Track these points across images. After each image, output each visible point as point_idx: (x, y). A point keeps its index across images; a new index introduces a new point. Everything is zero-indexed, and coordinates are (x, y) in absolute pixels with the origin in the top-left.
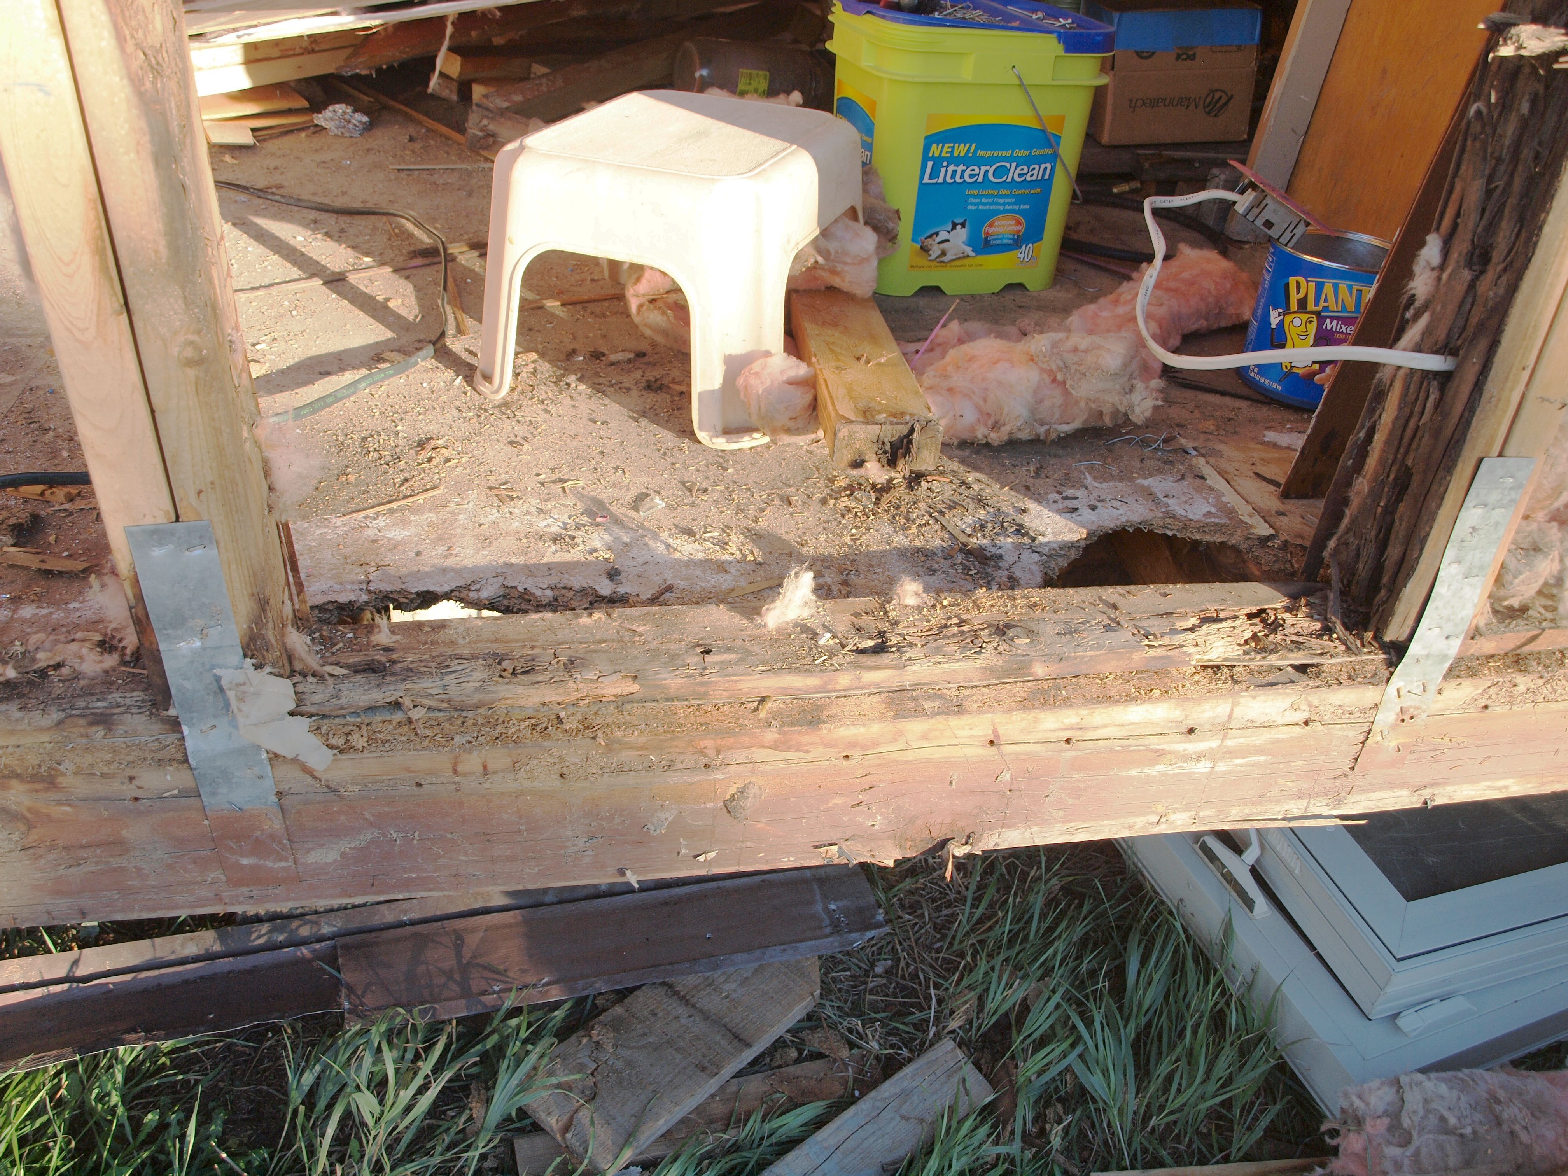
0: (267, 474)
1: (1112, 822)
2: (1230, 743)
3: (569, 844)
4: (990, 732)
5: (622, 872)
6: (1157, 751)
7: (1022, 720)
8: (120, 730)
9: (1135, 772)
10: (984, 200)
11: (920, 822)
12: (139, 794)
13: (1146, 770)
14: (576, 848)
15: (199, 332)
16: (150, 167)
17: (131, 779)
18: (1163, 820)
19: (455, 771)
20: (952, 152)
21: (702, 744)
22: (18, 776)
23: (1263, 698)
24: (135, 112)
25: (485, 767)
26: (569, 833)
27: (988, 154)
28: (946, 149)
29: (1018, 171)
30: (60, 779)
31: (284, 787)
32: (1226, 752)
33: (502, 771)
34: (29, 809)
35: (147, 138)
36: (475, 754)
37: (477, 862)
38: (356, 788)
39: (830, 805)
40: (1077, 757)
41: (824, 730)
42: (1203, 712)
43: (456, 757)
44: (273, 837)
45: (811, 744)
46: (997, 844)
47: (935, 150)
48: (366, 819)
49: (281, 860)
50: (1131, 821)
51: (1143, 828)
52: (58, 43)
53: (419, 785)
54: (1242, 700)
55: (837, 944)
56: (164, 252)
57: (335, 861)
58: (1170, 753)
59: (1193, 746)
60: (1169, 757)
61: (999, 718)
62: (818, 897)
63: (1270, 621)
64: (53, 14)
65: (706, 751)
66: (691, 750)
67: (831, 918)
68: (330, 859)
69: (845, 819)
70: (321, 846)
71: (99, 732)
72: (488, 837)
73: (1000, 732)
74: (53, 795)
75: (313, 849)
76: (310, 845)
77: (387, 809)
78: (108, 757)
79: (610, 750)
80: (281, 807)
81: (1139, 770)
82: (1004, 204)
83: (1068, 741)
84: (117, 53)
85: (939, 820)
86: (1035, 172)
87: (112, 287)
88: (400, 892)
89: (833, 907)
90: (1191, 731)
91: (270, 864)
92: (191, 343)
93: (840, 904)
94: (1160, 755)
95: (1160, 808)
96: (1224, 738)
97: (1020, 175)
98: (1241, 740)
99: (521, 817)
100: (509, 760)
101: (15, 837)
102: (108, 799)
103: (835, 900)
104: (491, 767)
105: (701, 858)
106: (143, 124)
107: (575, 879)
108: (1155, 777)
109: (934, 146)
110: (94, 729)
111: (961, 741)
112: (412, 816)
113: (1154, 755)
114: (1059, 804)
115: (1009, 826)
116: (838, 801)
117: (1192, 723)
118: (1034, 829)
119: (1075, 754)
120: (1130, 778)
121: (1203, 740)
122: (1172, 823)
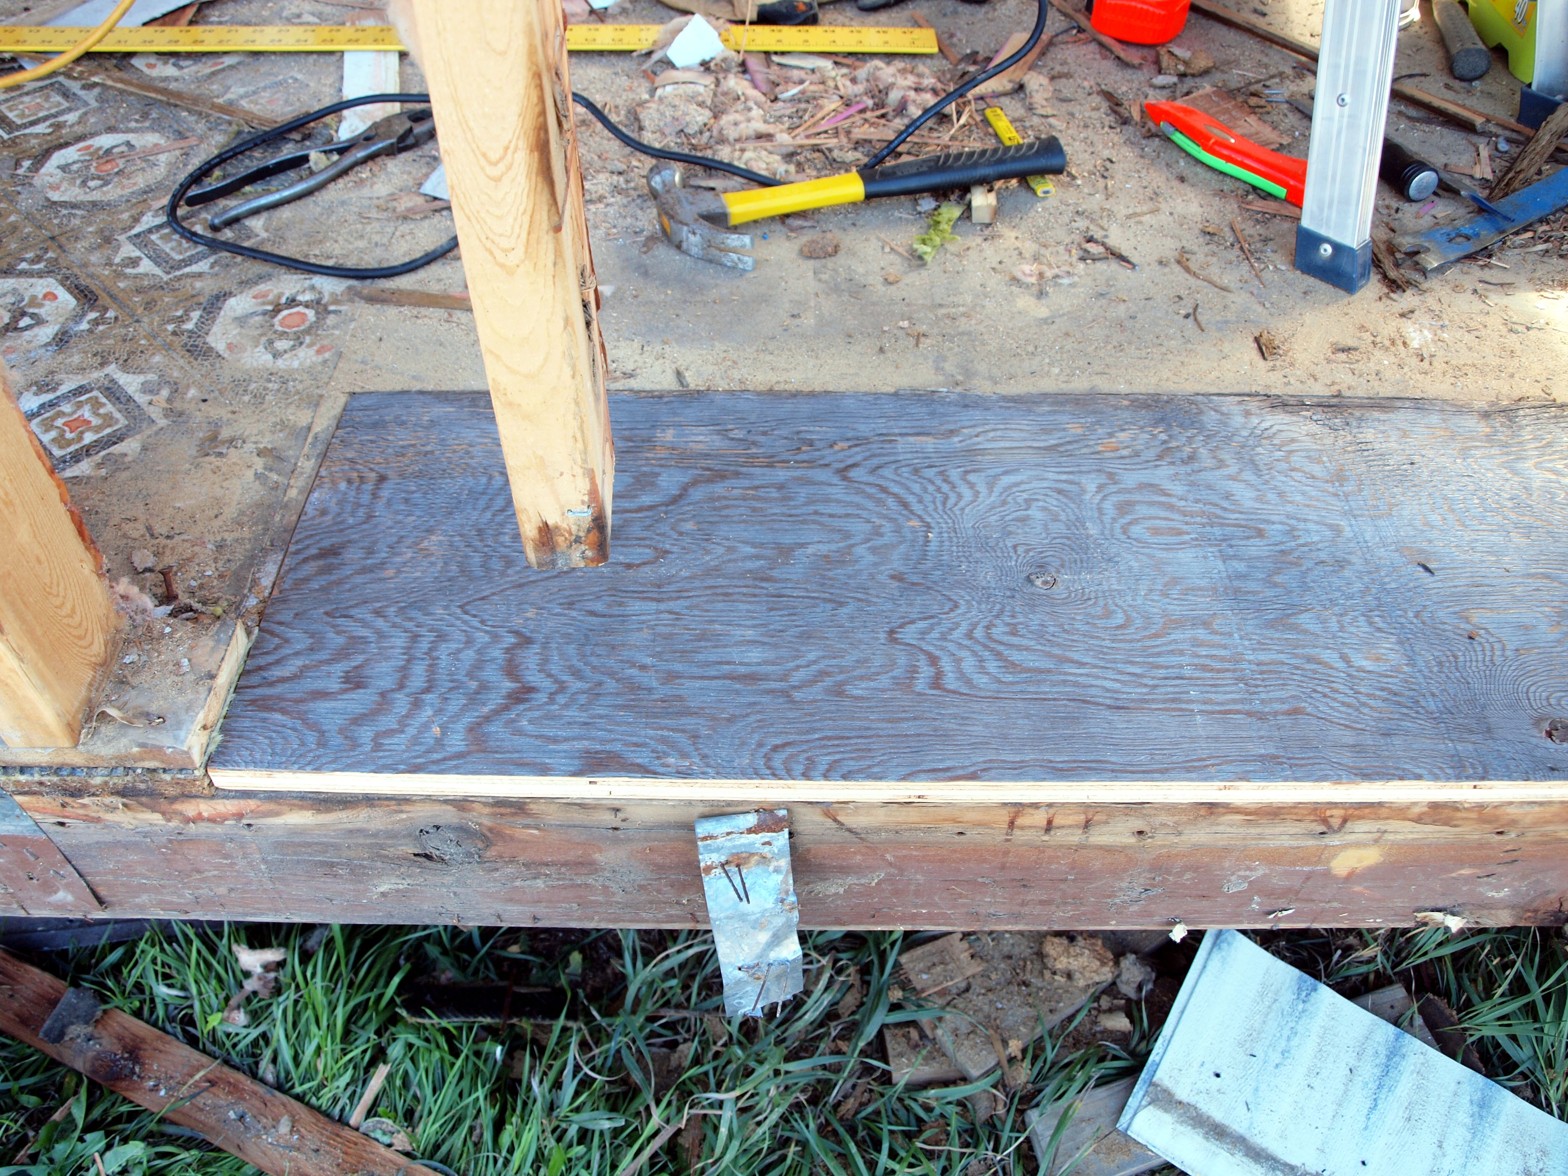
12: (619, 824)
25: (1050, 822)
34: (491, 830)
39: (1454, 875)
45: (1465, 818)
112: (942, 861)
116: (1466, 871)
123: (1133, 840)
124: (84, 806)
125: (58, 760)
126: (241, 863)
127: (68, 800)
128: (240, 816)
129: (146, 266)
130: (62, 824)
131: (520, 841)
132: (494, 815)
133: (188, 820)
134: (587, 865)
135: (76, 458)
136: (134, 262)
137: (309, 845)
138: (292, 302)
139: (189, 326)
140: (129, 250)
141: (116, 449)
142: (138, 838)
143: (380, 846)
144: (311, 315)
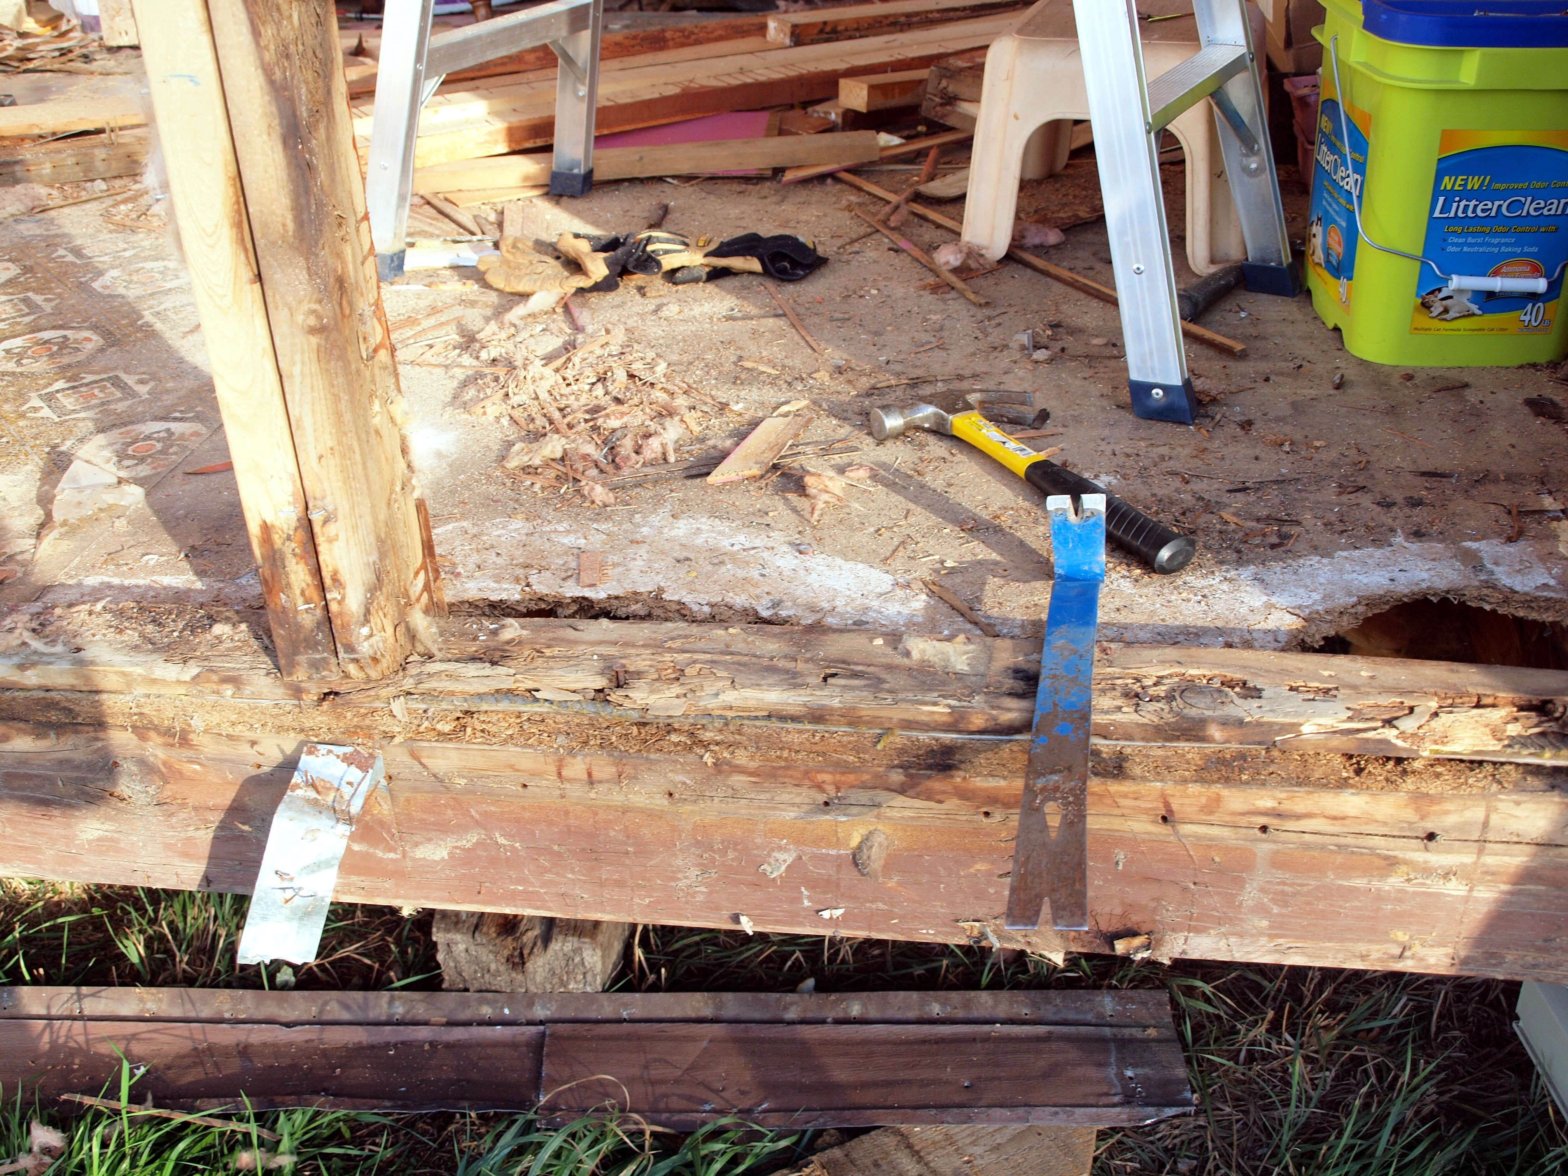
0: (404, 451)
1: (1337, 946)
2: (1489, 860)
3: (679, 876)
4: (1161, 805)
5: (736, 919)
6: (1386, 858)
7: (1200, 794)
8: (248, 690)
9: (1359, 882)
10: (1470, 240)
12: (260, 759)
13: (1376, 884)
14: (688, 882)
15: (320, 302)
16: (279, 147)
17: (253, 743)
18: (1407, 953)
19: (559, 774)
20: (1465, 185)
21: (820, 777)
22: (156, 729)
23: (1531, 806)
24: (267, 98)
25: (590, 775)
26: (681, 863)
27: (1503, 186)
28: (1459, 182)
29: (1534, 205)
30: (191, 736)
31: (393, 772)
32: (1486, 873)
33: (607, 781)
34: (165, 763)
35: (276, 122)
36: (579, 758)
37: (584, 882)
38: (463, 782)
39: (972, 870)
40: (1277, 852)
41: (958, 778)
42: (1447, 813)
43: (561, 760)
44: (382, 823)
45: (944, 792)
46: (1184, 952)
47: (1447, 182)
48: (472, 817)
49: (390, 851)
50: (1362, 947)
51: (1379, 960)
52: (206, 39)
53: (525, 786)
54: (1500, 805)
55: (1124, 1117)
56: (291, 226)
57: (443, 859)
58: (1406, 862)
59: (1436, 858)
60: (1404, 868)
61: (1170, 788)
62: (1112, 1060)
63: (1557, 715)
64: (201, 14)
65: (825, 786)
66: (807, 782)
67: (1125, 1087)
68: (437, 858)
69: (992, 891)
70: (430, 840)
71: (228, 690)
72: (594, 856)
73: (1175, 807)
74: (186, 753)
75: (421, 843)
76: (417, 838)
77: (493, 808)
78: (234, 717)
79: (720, 772)
80: (390, 791)
81: (1365, 881)
82: (1499, 245)
83: (1264, 829)
84: (253, 45)
85: (1107, 909)
86: (1554, 207)
87: (247, 258)
88: (508, 905)
89: (1129, 1073)
90: (1431, 837)
91: (380, 854)
92: (314, 312)
93: (1140, 1071)
94: (1392, 863)
95: (1401, 936)
96: (1481, 852)
97: (1536, 210)
98: (1507, 859)
99: (628, 837)
100: (614, 770)
101: (151, 790)
102: (232, 761)
103: (1134, 1066)
104: (596, 775)
105: (826, 914)
106: (274, 109)
107: (688, 919)
108: (1389, 892)
109: (1447, 179)
110: (225, 686)
111: (1125, 811)
112: (517, 820)
113: (1384, 863)
114: (1261, 910)
115: (1198, 931)
116: (981, 866)
117: (1430, 825)
118: (1233, 940)
119: (1274, 847)
120: (1354, 890)
121: (1450, 851)
122: (1422, 959)
123: (665, 801)
131: (188, 779)
136: (37, 411)
137: (30, 777)
138: (148, 437)
143: (83, 781)
144: (159, 446)
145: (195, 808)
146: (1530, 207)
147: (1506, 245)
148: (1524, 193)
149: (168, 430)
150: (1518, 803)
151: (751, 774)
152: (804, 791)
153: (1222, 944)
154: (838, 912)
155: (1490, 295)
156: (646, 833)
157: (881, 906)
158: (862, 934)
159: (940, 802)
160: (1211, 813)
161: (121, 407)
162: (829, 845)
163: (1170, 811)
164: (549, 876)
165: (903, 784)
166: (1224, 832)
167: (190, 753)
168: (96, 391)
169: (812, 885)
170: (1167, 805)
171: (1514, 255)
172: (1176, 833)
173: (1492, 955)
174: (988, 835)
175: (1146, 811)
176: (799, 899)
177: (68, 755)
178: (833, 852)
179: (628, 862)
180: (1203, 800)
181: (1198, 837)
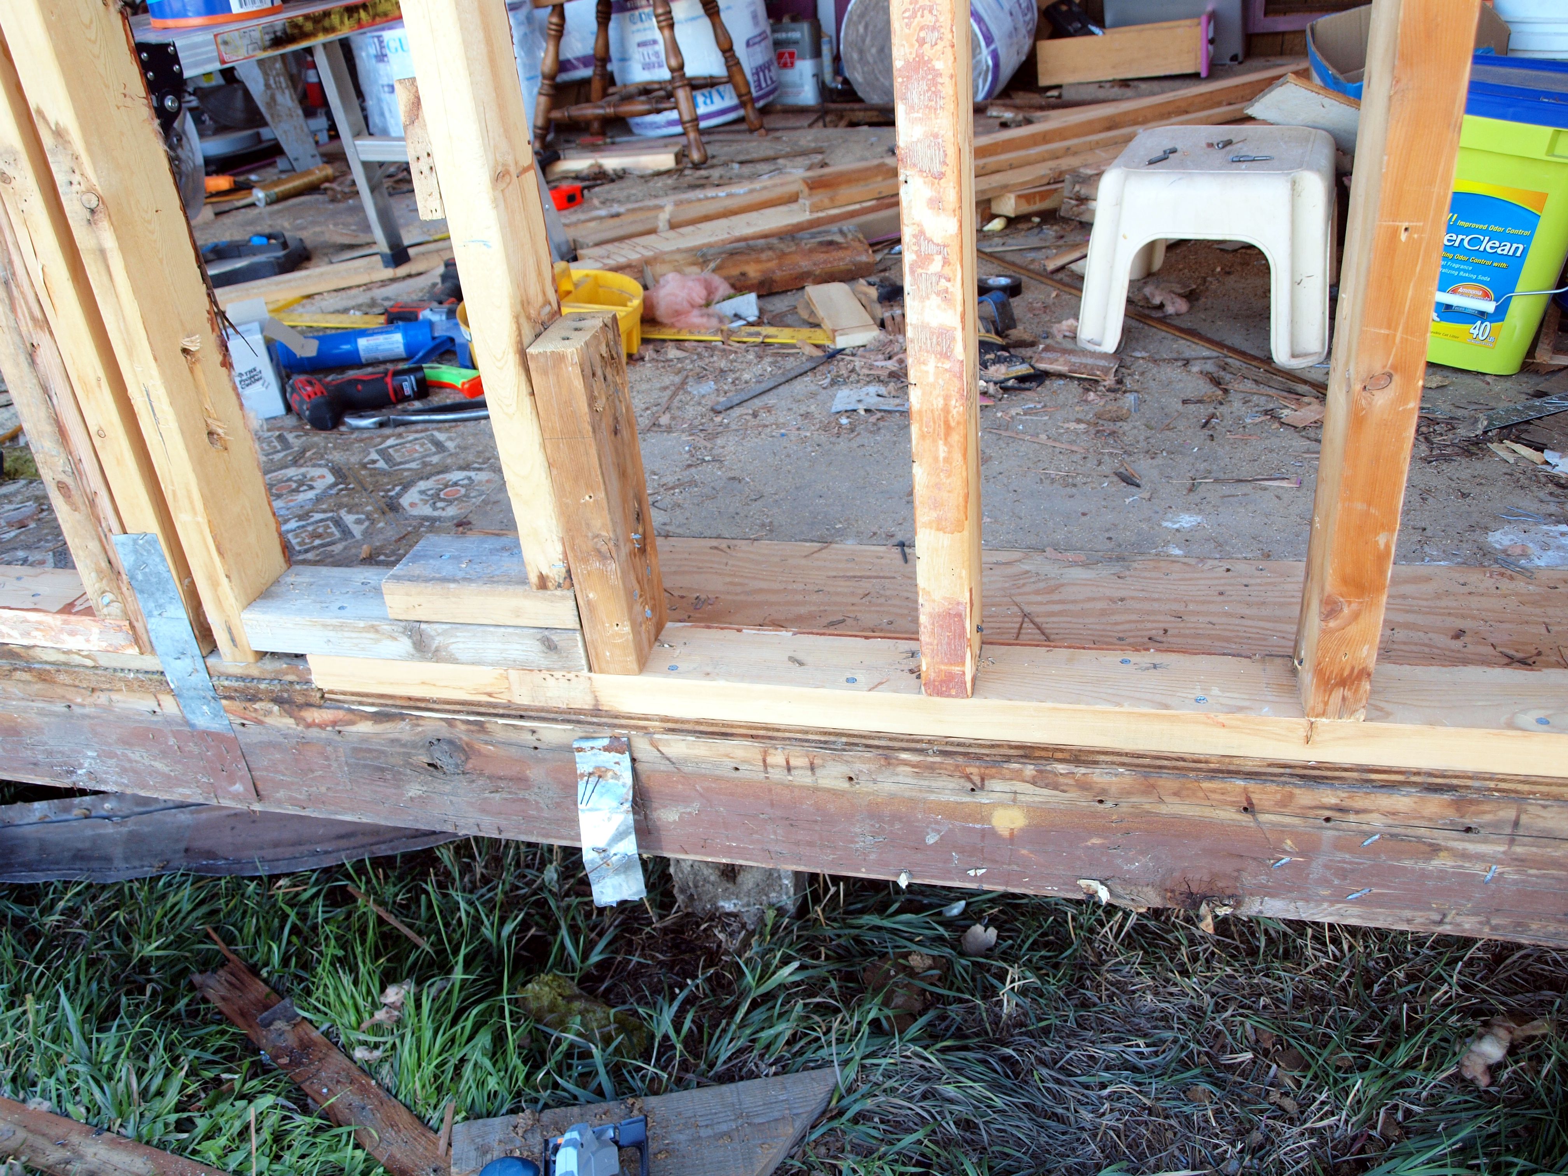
1: (1387, 911)
2: (1519, 850)
3: (857, 839)
4: (1244, 799)
6: (1431, 845)
7: (1276, 792)
9: (1408, 863)
11: (1177, 874)
12: (537, 744)
13: (1421, 865)
17: (533, 731)
18: (1447, 920)
19: (764, 762)
21: (969, 770)
23: (1556, 809)
25: (788, 762)
26: (858, 830)
27: (1466, 225)
29: (1490, 244)
30: (487, 724)
31: (639, 755)
32: (1516, 860)
33: (802, 768)
34: (467, 743)
36: (780, 750)
37: (783, 842)
38: (691, 765)
39: (1089, 844)
40: (1339, 837)
41: (1078, 774)
42: (1483, 814)
43: (765, 751)
45: (1067, 784)
46: (1260, 912)
48: (697, 790)
50: (1408, 914)
51: (1422, 924)
53: (737, 769)
54: (1529, 808)
57: (674, 821)
58: (1447, 849)
59: (1472, 846)
60: (1445, 854)
61: (1252, 786)
65: (972, 777)
66: (958, 773)
68: (670, 819)
69: (1104, 859)
70: (664, 806)
72: (792, 822)
73: (1255, 801)
74: (482, 737)
75: (657, 808)
77: (713, 785)
80: (637, 769)
81: (1412, 862)
82: (1459, 270)
83: (1328, 820)
85: (1198, 877)
86: (1507, 248)
88: (724, 857)
90: (1469, 830)
94: (1435, 849)
95: (1442, 906)
96: (1512, 843)
97: (1491, 248)
98: (1534, 849)
99: (817, 810)
100: (806, 759)
101: (458, 763)
102: (518, 745)
104: (792, 762)
105: (972, 873)
107: (864, 872)
108: (1431, 871)
111: (1215, 803)
112: (732, 794)
113: (1428, 849)
114: (1324, 882)
115: (1272, 896)
116: (1096, 841)
117: (1468, 821)
118: (1300, 904)
119: (1336, 833)
120: (1405, 868)
121: (1485, 841)
122: (1458, 925)
123: (846, 785)
124: (256, 710)
125: (246, 672)
126: (335, 765)
127: (248, 704)
128: (334, 723)
129: (381, 464)
130: (243, 725)
131: (486, 756)
132: (468, 731)
133: (309, 726)
134: (521, 780)
135: (306, 551)
136: (374, 462)
137: (370, 751)
138: (456, 484)
139: (392, 493)
140: (374, 456)
141: (329, 548)
142: (281, 739)
143: (409, 755)
144: (463, 491)
145: (489, 777)
146: (1487, 245)
147: (1465, 271)
148: (1484, 233)
149: (470, 478)
150: (1544, 807)
151: (913, 766)
152: (955, 780)
153: (1292, 906)
154: (980, 872)
155: (1448, 307)
156: (831, 807)
157: (1015, 867)
158: (1000, 889)
159: (1064, 791)
160: (1285, 806)
161: (435, 459)
162: (976, 821)
163: (1251, 804)
164: (755, 836)
165: (1034, 777)
166: (1296, 821)
167: (486, 737)
168: (417, 447)
169: (961, 851)
170: (1249, 799)
171: (1470, 280)
172: (1256, 820)
173: (1519, 924)
174: (1103, 817)
175: (1232, 804)
176: (950, 860)
177: (397, 736)
178: (978, 826)
179: (817, 828)
180: (1279, 796)
181: (1273, 824)
